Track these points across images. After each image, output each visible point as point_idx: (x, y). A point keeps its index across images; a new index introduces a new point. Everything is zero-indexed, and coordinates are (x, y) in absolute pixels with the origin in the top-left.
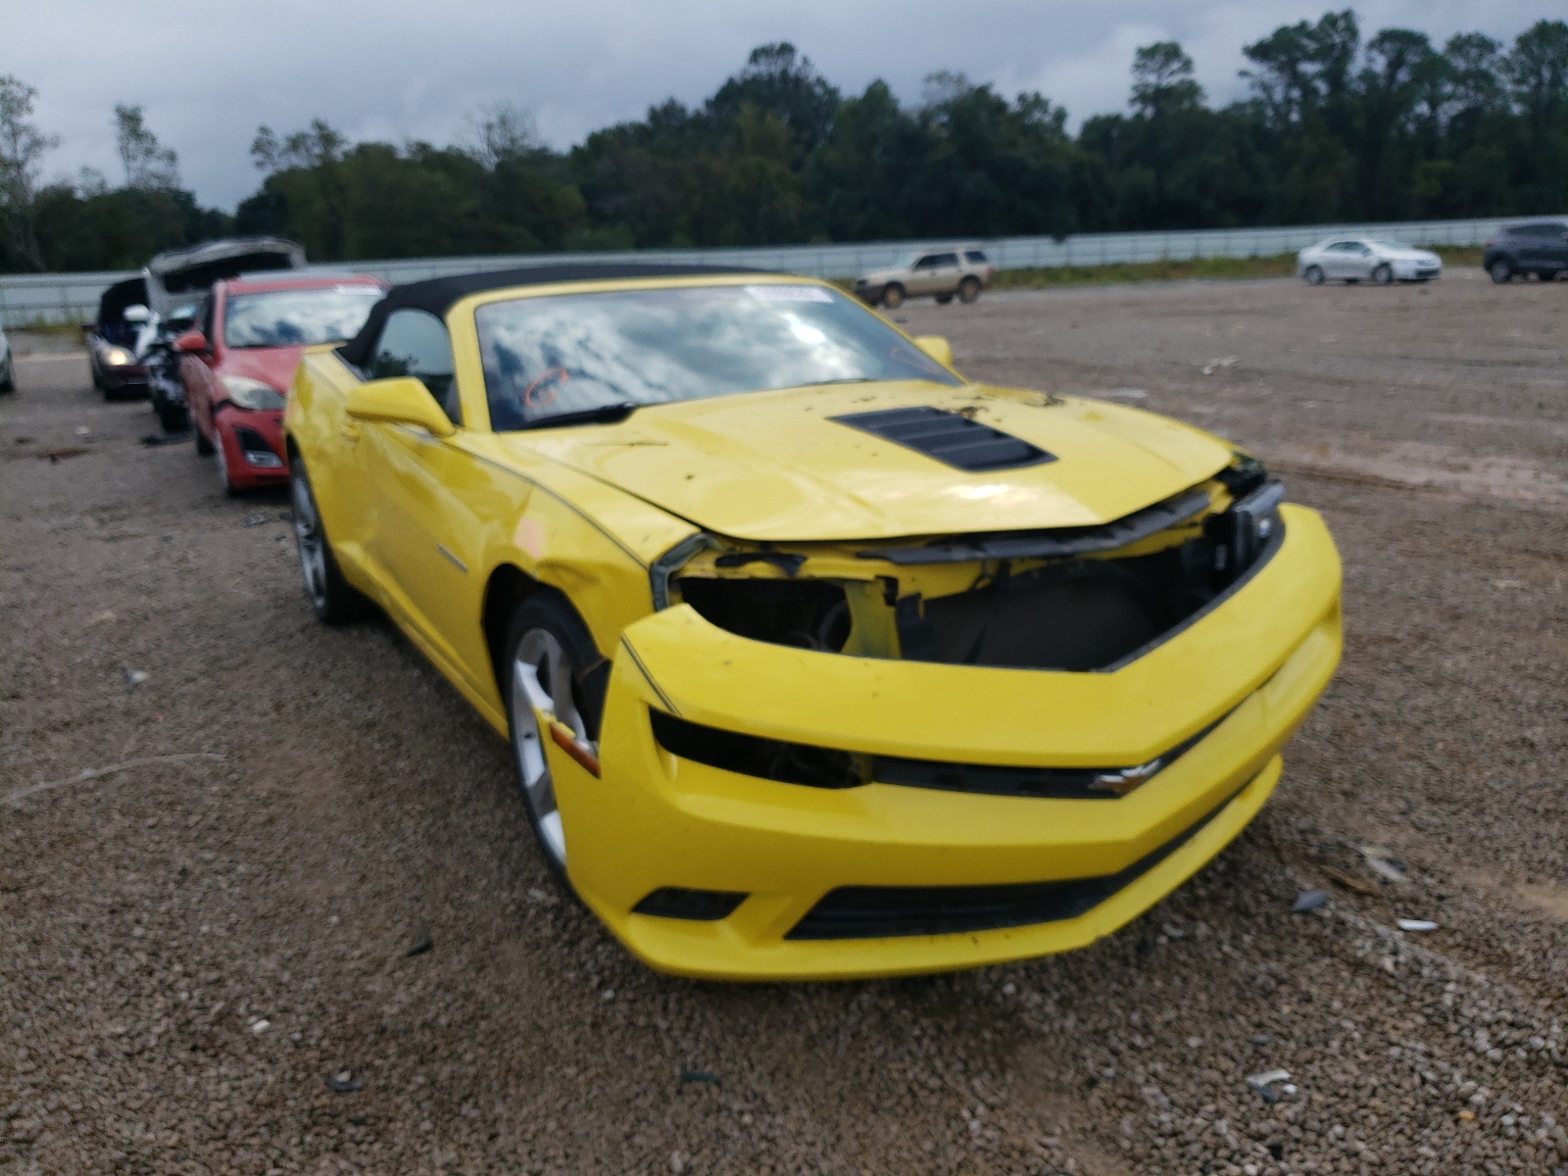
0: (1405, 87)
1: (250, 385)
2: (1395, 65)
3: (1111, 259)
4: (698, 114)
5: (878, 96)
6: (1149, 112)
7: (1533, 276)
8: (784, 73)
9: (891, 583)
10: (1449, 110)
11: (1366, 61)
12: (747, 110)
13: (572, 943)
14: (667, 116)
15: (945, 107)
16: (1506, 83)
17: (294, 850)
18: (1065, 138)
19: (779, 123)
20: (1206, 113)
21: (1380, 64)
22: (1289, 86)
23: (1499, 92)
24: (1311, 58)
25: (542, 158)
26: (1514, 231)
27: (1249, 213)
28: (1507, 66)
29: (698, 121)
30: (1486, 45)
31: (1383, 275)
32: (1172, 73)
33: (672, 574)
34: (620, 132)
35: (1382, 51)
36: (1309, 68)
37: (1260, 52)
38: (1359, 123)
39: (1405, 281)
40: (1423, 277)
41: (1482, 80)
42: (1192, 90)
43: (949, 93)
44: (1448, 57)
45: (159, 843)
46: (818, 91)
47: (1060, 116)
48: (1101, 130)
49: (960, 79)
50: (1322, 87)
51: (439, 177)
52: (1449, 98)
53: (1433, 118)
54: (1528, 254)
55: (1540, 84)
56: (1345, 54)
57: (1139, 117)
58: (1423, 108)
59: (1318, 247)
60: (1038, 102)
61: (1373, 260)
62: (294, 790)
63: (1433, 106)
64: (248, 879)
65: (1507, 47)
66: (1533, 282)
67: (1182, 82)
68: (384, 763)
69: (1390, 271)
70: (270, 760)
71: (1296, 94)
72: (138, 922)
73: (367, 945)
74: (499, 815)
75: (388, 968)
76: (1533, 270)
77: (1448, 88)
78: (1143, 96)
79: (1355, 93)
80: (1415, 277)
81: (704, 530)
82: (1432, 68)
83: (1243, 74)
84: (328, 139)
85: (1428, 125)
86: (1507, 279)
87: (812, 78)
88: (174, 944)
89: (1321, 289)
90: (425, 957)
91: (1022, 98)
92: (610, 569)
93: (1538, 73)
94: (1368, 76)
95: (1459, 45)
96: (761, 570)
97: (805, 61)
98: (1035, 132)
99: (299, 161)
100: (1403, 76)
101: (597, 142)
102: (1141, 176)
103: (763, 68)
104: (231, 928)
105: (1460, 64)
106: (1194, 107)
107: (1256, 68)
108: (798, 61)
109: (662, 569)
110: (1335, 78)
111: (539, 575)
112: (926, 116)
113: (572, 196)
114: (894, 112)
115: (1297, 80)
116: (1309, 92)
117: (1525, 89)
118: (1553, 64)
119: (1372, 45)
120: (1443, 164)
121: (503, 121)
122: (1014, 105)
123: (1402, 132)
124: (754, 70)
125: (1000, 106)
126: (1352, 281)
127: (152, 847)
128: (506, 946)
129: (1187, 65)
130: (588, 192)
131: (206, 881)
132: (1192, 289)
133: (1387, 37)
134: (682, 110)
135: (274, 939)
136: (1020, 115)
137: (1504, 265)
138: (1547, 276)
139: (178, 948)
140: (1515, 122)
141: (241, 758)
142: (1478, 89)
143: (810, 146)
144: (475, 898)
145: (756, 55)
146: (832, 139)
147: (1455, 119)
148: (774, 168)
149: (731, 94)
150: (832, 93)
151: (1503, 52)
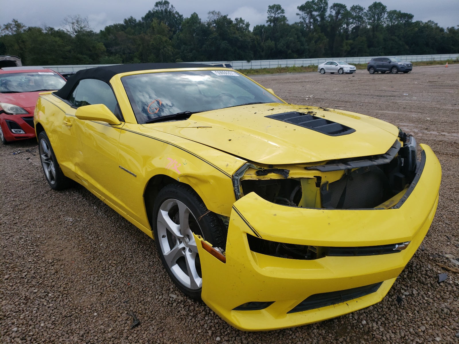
0: (340, 20)
1: (10, 106)
2: (338, 13)
3: (263, 67)
4: (140, 21)
5: (194, 18)
6: (272, 24)
7: (380, 72)
8: (166, 10)
9: (319, 178)
10: (351, 27)
11: (330, 12)
12: (155, 21)
13: (194, 316)
14: (130, 22)
15: (215, 22)
16: (366, 19)
17: (70, 284)
18: (249, 31)
19: (165, 25)
20: (288, 25)
21: (334, 13)
22: (310, 19)
23: (364, 22)
24: (316, 11)
25: (90, 34)
26: (375, 60)
27: (300, 54)
28: (366, 15)
29: (140, 24)
30: (361, 9)
31: (341, 72)
32: (279, 13)
33: (240, 179)
34: (116, 26)
35: (334, 10)
36: (315, 13)
37: (302, 8)
38: (329, 29)
39: (347, 73)
40: (351, 72)
41: (359, 18)
42: (284, 18)
43: (216, 17)
44: (351, 12)
45: (12, 286)
46: (177, 16)
47: (248, 25)
48: (259, 29)
49: (219, 13)
50: (319, 19)
51: (57, 39)
52: (352, 23)
53: (347, 29)
54: (379, 66)
55: (374, 20)
56: (325, 10)
57: (269, 26)
58: (345, 26)
59: (322, 63)
60: (241, 21)
61: (338, 67)
62: (62, 257)
63: (348, 26)
64: (54, 299)
65: (366, 9)
66: (380, 74)
67: (281, 16)
68: (95, 244)
69: (343, 71)
70: (48, 245)
71: (312, 20)
72: (13, 324)
73: (113, 325)
74: (146, 263)
75: (125, 335)
76: (380, 70)
77: (351, 20)
78: (270, 20)
79: (327, 21)
80: (349, 72)
81: (249, 161)
82: (347, 15)
83: (298, 14)
84: (18, 26)
85: (346, 30)
86: (373, 73)
87: (174, 12)
88: (31, 333)
89: (324, 75)
90: (139, 328)
91: (236, 19)
92: (214, 178)
93: (374, 17)
94: (330, 16)
95: (354, 8)
96: (273, 176)
97: (172, 6)
98: (240, 29)
99: (9, 32)
100: (340, 17)
101: (108, 29)
102: (271, 43)
103: (159, 8)
104: (53, 323)
105: (354, 14)
106: (285, 23)
107: (301, 13)
108: (170, 7)
109: (237, 178)
110: (322, 16)
111: (180, 180)
112: (209, 24)
113: (101, 46)
114: (200, 23)
115: (312, 16)
116: (315, 20)
117: (371, 21)
118: (378, 14)
119: (331, 8)
120: (351, 41)
121: (78, 22)
122: (234, 22)
123: (340, 32)
124: (157, 8)
125: (230, 22)
126: (332, 73)
127: (9, 288)
128: (169, 320)
129: (283, 11)
130: (106, 45)
131: (37, 302)
132: (288, 75)
133: (335, 5)
134: (135, 20)
135: (74, 326)
136: (236, 24)
137: (373, 69)
138: (383, 72)
139: (33, 335)
140: (368, 30)
141: (37, 246)
142: (359, 21)
143: (174, 33)
144: (149, 299)
145: (157, 4)
146: (181, 30)
147: (353, 29)
148: (164, 39)
149: (150, 16)
150: (181, 16)
151: (365, 11)
